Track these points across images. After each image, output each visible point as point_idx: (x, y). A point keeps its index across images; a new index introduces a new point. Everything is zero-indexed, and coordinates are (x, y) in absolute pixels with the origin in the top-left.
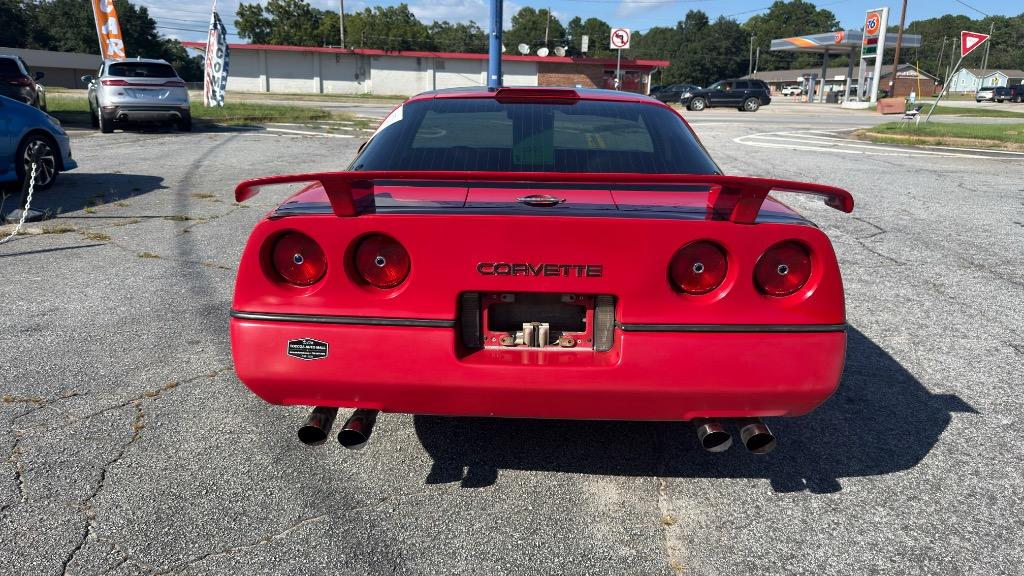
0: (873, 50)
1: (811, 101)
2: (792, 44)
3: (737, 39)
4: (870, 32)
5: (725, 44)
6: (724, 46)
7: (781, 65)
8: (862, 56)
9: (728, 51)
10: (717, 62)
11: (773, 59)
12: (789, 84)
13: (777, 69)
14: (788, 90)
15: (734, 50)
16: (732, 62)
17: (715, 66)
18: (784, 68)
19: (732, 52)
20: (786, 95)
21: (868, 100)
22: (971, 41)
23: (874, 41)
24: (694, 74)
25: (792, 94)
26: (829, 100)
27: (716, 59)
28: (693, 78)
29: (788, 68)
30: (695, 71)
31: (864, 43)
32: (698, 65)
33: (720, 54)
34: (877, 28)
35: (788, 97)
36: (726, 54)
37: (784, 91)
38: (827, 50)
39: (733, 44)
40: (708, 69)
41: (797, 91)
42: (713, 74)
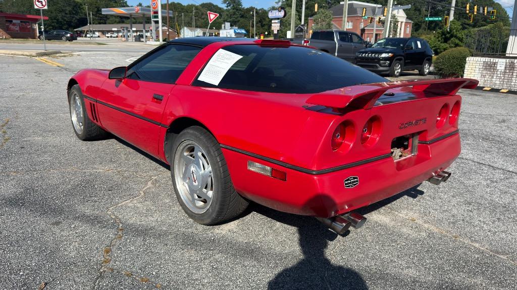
0: (157, 17)
1: (127, 40)
2: (113, 11)
3: (75, 6)
4: (154, 8)
5: (69, 9)
6: (68, 10)
7: (101, 21)
8: (152, 20)
9: (70, 13)
10: (65, 18)
11: (97, 18)
12: (108, 32)
13: (100, 23)
14: (109, 35)
15: (74, 12)
16: (74, 19)
17: (65, 20)
18: (103, 23)
19: (73, 14)
20: (108, 37)
21: (159, 41)
22: (212, 16)
23: (156, 12)
24: (53, 24)
25: (111, 37)
26: (136, 40)
27: (65, 16)
28: (53, 26)
29: (105, 23)
30: (53, 22)
31: (152, 14)
32: (55, 19)
33: (66, 14)
34: (157, 7)
35: (110, 38)
36: (70, 14)
37: (107, 35)
38: (131, 15)
39: (73, 9)
40: (61, 22)
41: (113, 35)
42: (64, 24)
